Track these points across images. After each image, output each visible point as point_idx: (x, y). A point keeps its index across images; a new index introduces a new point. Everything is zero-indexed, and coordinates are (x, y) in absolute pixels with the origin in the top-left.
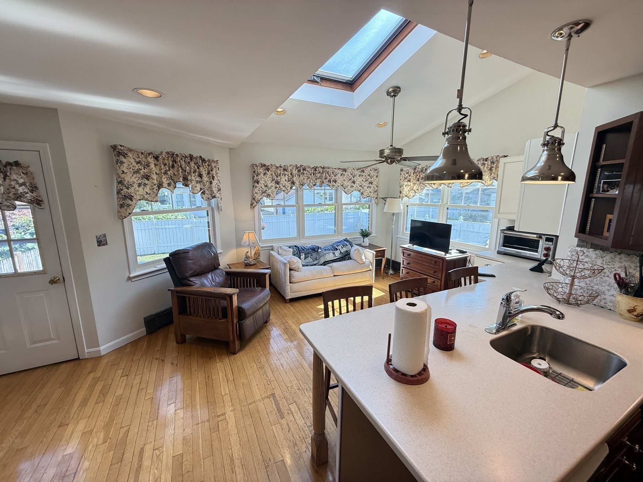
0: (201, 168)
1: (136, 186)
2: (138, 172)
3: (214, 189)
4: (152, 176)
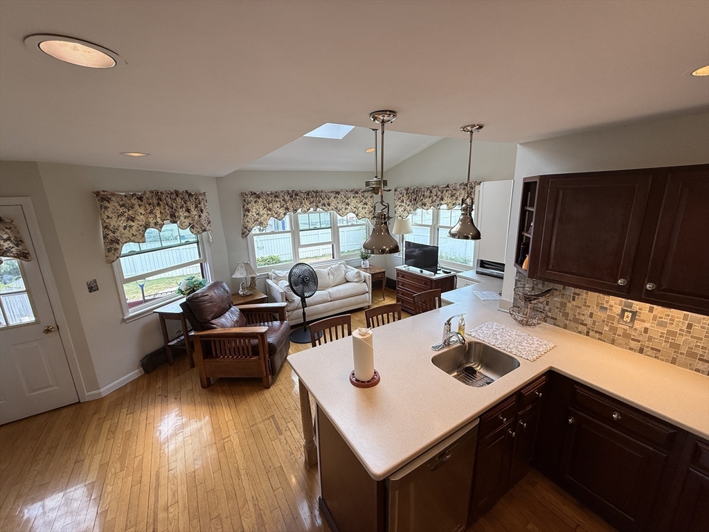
0: (188, 203)
1: (121, 229)
2: (122, 215)
3: (203, 222)
4: (137, 217)
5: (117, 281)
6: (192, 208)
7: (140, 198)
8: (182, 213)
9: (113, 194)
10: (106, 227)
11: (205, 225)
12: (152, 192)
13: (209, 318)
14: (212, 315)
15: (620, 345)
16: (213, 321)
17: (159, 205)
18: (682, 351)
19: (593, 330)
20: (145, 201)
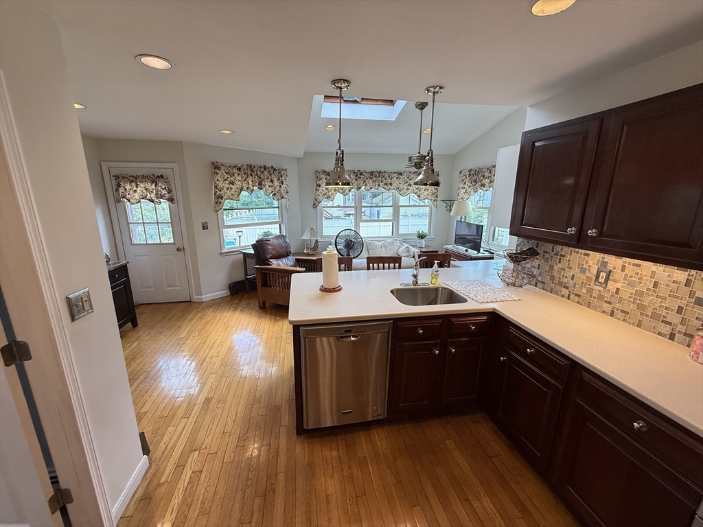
0: (273, 176)
1: (225, 189)
2: (226, 180)
3: (282, 191)
4: (236, 182)
5: (220, 227)
6: (275, 180)
7: (239, 169)
8: (267, 183)
9: (222, 165)
10: (216, 187)
11: (284, 194)
12: (247, 165)
13: (268, 257)
14: (270, 255)
15: (595, 308)
16: (271, 260)
17: (251, 175)
18: (648, 313)
19: (573, 293)
20: (242, 171)
